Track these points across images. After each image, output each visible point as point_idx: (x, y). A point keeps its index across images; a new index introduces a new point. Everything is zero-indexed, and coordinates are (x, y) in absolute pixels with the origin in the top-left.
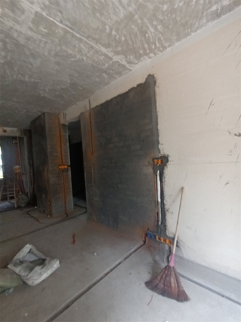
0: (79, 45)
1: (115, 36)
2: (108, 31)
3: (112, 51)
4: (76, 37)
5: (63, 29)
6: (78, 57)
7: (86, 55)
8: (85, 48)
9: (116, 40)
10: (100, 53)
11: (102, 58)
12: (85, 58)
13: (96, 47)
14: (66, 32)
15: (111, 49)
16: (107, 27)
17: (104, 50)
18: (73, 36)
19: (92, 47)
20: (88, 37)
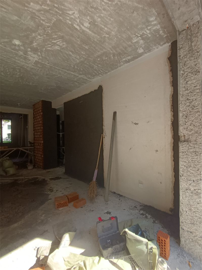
0: (59, 71)
1: (77, 68)
2: (72, 66)
3: (77, 74)
4: (57, 68)
5: (49, 66)
6: (59, 75)
7: (63, 75)
8: (62, 72)
9: (78, 70)
10: (71, 74)
11: (73, 76)
12: (63, 76)
13: (68, 72)
14: (51, 67)
15: (76, 73)
16: (72, 65)
17: (72, 73)
18: (55, 68)
19: (66, 72)
20: (63, 69)
